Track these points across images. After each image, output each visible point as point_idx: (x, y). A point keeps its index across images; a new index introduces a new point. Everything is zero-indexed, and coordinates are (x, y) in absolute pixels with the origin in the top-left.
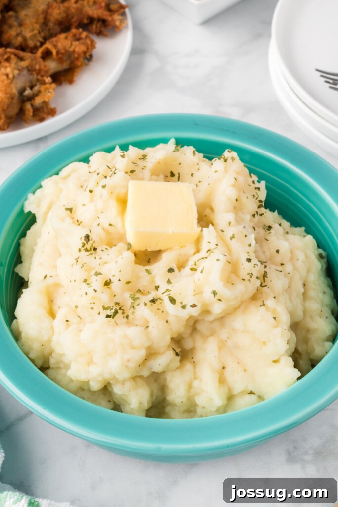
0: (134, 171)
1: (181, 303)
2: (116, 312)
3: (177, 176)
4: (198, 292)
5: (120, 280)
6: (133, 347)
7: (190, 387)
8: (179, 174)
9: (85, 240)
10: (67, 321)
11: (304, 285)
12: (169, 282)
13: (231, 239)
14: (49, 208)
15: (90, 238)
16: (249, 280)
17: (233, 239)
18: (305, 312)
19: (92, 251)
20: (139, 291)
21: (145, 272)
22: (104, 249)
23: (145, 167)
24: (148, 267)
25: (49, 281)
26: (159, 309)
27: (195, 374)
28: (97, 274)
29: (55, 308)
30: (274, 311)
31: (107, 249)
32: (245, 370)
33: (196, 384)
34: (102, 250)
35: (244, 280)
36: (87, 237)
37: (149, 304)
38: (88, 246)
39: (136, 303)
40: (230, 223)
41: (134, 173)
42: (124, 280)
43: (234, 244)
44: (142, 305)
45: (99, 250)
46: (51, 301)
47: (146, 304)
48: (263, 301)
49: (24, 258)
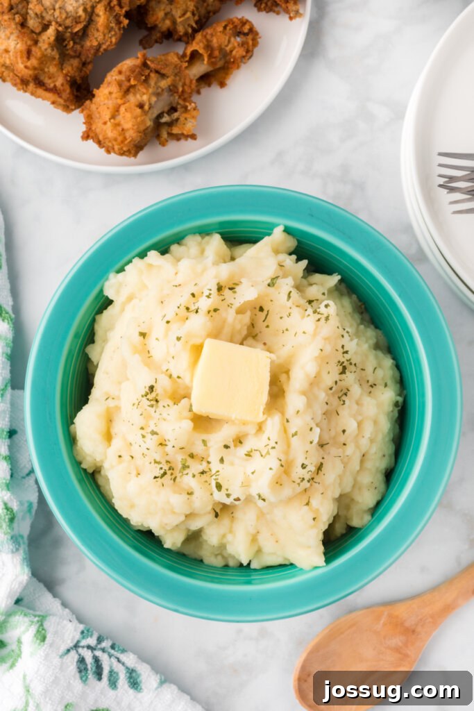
0: (218, 310)
1: (227, 490)
2: (165, 473)
3: (265, 312)
4: (246, 485)
5: (173, 447)
6: (173, 512)
7: (224, 536)
8: (268, 311)
9: (149, 390)
10: (120, 456)
11: (364, 456)
12: (222, 460)
13: (293, 436)
14: (130, 298)
15: (154, 389)
16: (299, 484)
17: (295, 437)
18: (354, 486)
19: (154, 403)
20: (192, 456)
21: (201, 442)
22: (166, 405)
23: (232, 304)
24: (204, 437)
25: (111, 403)
26: (206, 482)
27: (231, 527)
28: (153, 433)
29: (113, 431)
30: (317, 511)
31: (168, 405)
32: (277, 542)
33: (229, 537)
34: (164, 406)
35: (294, 482)
36: (152, 388)
37: (198, 475)
38: (150, 397)
39: (185, 472)
41: (218, 312)
42: (177, 447)
44: (191, 475)
45: (160, 404)
46: (110, 421)
47: (194, 476)
48: (309, 497)
49: (97, 338)
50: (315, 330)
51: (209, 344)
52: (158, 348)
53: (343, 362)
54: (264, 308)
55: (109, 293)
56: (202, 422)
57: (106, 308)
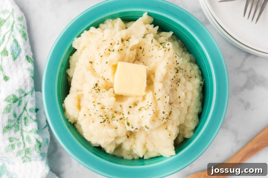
0: (122, 49)
1: (132, 125)
2: (105, 121)
3: (142, 49)
4: (140, 122)
5: (108, 109)
6: (110, 137)
7: (132, 146)
8: (143, 49)
9: (95, 85)
10: (85, 115)
11: (188, 107)
12: (129, 113)
13: (158, 100)
14: (84, 48)
15: (98, 85)
16: (162, 120)
17: (159, 101)
18: (185, 121)
19: (98, 91)
20: (116, 112)
21: (119, 106)
22: (103, 91)
23: (128, 47)
24: (121, 103)
25: (80, 93)
26: (123, 123)
27: (134, 142)
28: (99, 104)
29: (81, 105)
30: (170, 131)
31: (104, 91)
32: (154, 146)
33: (134, 146)
34: (102, 92)
35: (160, 120)
36: (97, 85)
37: (119, 120)
38: (96, 88)
39: (113, 119)
40: (159, 90)
41: (122, 50)
42: (110, 108)
43: (159, 102)
44: (116, 120)
45: (101, 91)
46: (79, 101)
47: (117, 121)
48: (167, 126)
49: (71, 66)
50: (164, 55)
51: (120, 64)
52: (98, 68)
53: (177, 68)
54: (142, 47)
55: (75, 46)
56: (119, 98)
57: (74, 53)
